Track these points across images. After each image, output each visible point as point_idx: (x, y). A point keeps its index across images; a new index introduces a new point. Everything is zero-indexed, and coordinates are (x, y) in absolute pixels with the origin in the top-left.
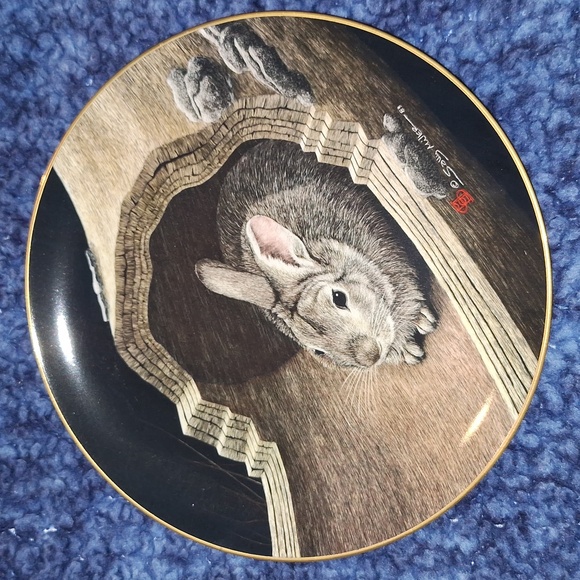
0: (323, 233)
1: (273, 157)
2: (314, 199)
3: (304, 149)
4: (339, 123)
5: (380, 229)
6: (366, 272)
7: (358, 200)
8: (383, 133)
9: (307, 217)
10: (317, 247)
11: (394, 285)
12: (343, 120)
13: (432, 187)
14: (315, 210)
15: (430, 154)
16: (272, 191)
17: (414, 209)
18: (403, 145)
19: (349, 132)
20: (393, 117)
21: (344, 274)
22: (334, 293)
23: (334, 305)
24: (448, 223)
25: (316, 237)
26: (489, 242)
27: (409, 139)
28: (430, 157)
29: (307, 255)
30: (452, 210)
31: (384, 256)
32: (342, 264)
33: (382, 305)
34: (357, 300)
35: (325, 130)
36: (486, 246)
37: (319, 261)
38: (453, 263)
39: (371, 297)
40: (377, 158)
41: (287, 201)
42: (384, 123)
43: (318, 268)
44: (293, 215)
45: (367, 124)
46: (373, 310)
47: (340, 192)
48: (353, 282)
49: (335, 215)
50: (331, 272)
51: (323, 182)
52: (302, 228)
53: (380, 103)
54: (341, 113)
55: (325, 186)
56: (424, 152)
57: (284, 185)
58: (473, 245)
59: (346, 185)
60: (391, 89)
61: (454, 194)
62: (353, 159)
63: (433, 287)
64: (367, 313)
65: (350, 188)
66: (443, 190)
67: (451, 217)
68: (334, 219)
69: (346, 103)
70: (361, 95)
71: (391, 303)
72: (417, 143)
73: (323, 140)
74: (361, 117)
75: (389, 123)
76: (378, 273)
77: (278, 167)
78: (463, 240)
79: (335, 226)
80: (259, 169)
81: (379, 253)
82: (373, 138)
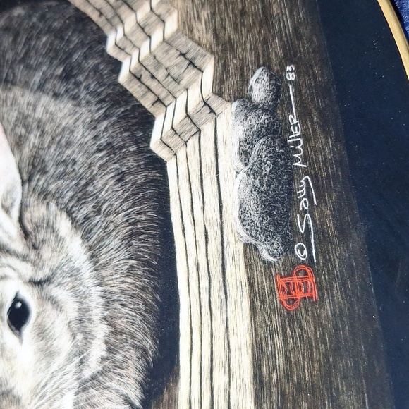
0: (58, 196)
1: (59, 34)
2: (78, 134)
3: (110, 49)
4: (184, 39)
5: (144, 246)
6: (82, 298)
7: (140, 178)
8: (240, 95)
9: (50, 155)
10: (37, 211)
11: (110, 350)
12: (192, 39)
13: (263, 231)
14: (68, 152)
15: (292, 175)
16: (26, 85)
17: (214, 246)
18: (259, 134)
19: (191, 63)
20: (271, 77)
21: (48, 280)
22: (16, 300)
23: (6, 317)
24: (253, 306)
25: (44, 195)
26: (299, 387)
27: (275, 131)
28: (290, 181)
29: (15, 213)
30: (272, 290)
31: (124, 292)
32: (55, 262)
33: (72, 368)
34: (42, 333)
35: (157, 37)
36: (290, 390)
37: (26, 234)
38: (220, 379)
39: (64, 343)
40: (208, 130)
41: (39, 112)
42: (252, 81)
43: (18, 245)
44: (33, 139)
45: (225, 66)
46: (54, 367)
47: (121, 148)
48: (54, 302)
49: (92, 180)
50: (34, 264)
51: (106, 116)
52: (34, 167)
53: (265, 42)
54: (196, 25)
55: (105, 124)
56: (286, 166)
57: (48, 86)
58: (270, 374)
59: (136, 143)
60: (295, 29)
61: (292, 267)
62: (170, 109)
63: (166, 396)
64: (44, 364)
65: (139, 151)
66: (278, 247)
67: (263, 301)
68: (87, 184)
69: (213, 14)
70: (243, 13)
71: (87, 374)
72: (284, 144)
73: (145, 51)
74: (223, 49)
75: (259, 87)
76: (97, 312)
77: (57, 52)
78: (258, 354)
79: (82, 195)
80: (28, 40)
81: (120, 283)
82: (219, 93)
